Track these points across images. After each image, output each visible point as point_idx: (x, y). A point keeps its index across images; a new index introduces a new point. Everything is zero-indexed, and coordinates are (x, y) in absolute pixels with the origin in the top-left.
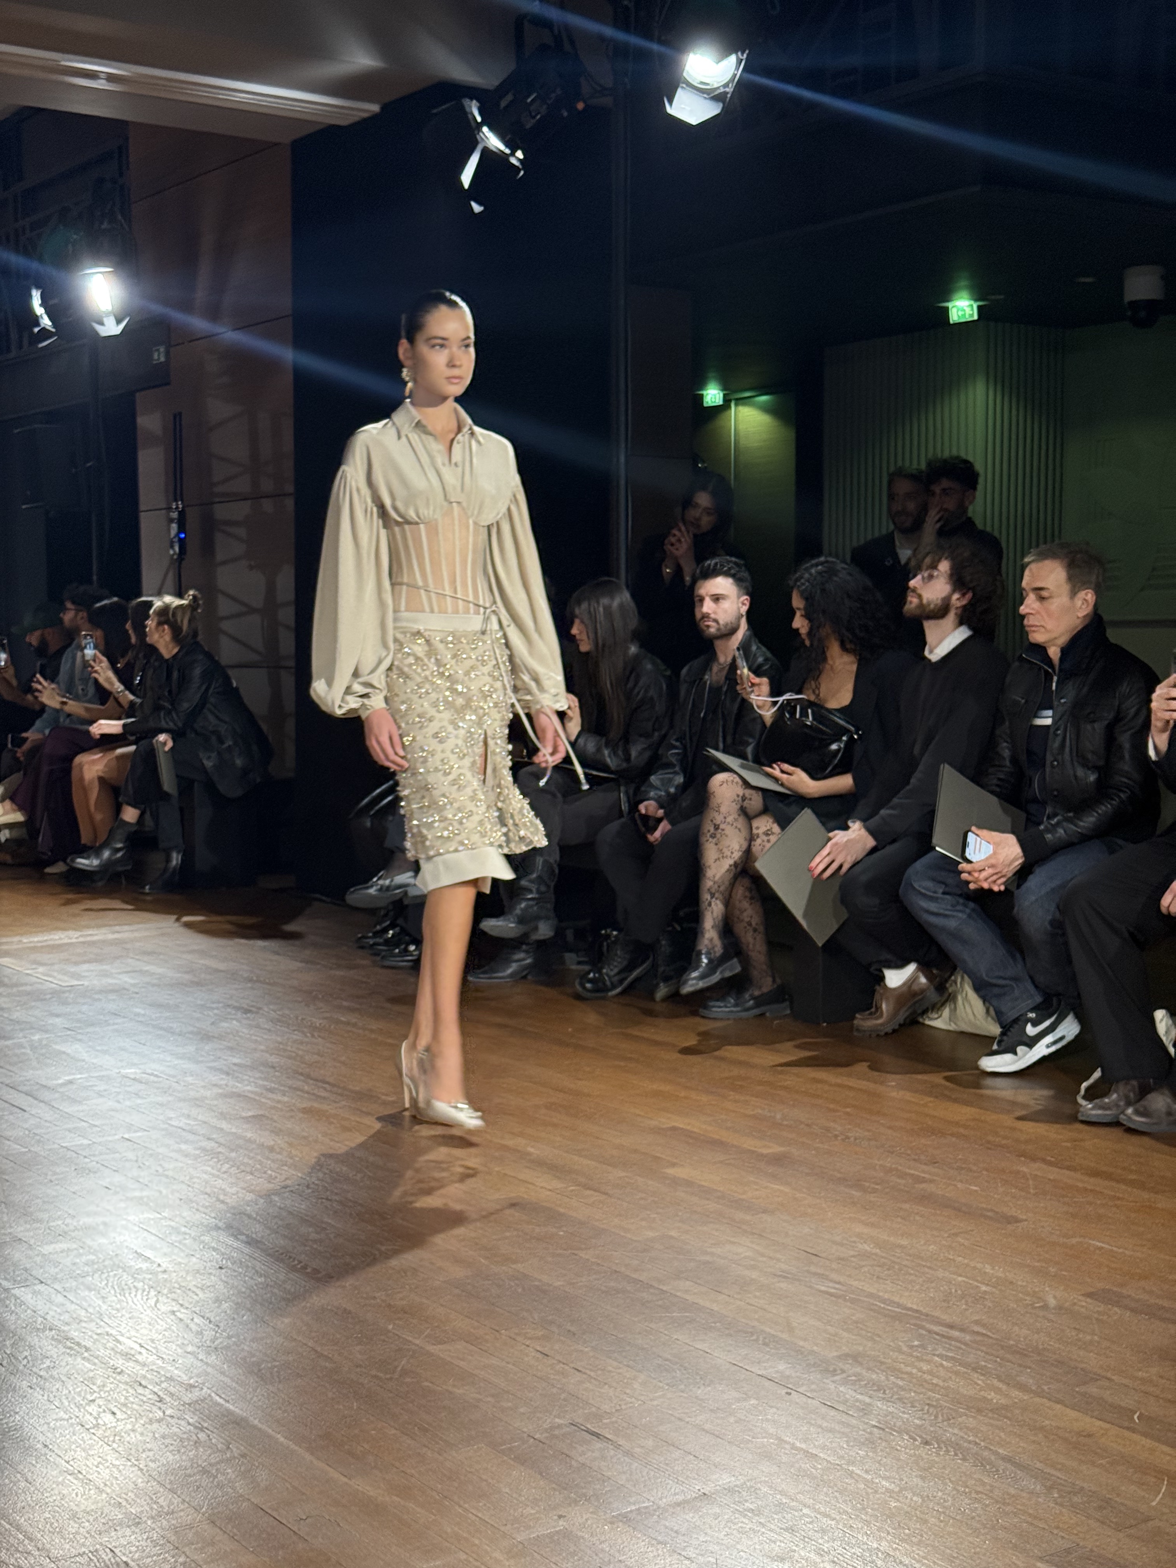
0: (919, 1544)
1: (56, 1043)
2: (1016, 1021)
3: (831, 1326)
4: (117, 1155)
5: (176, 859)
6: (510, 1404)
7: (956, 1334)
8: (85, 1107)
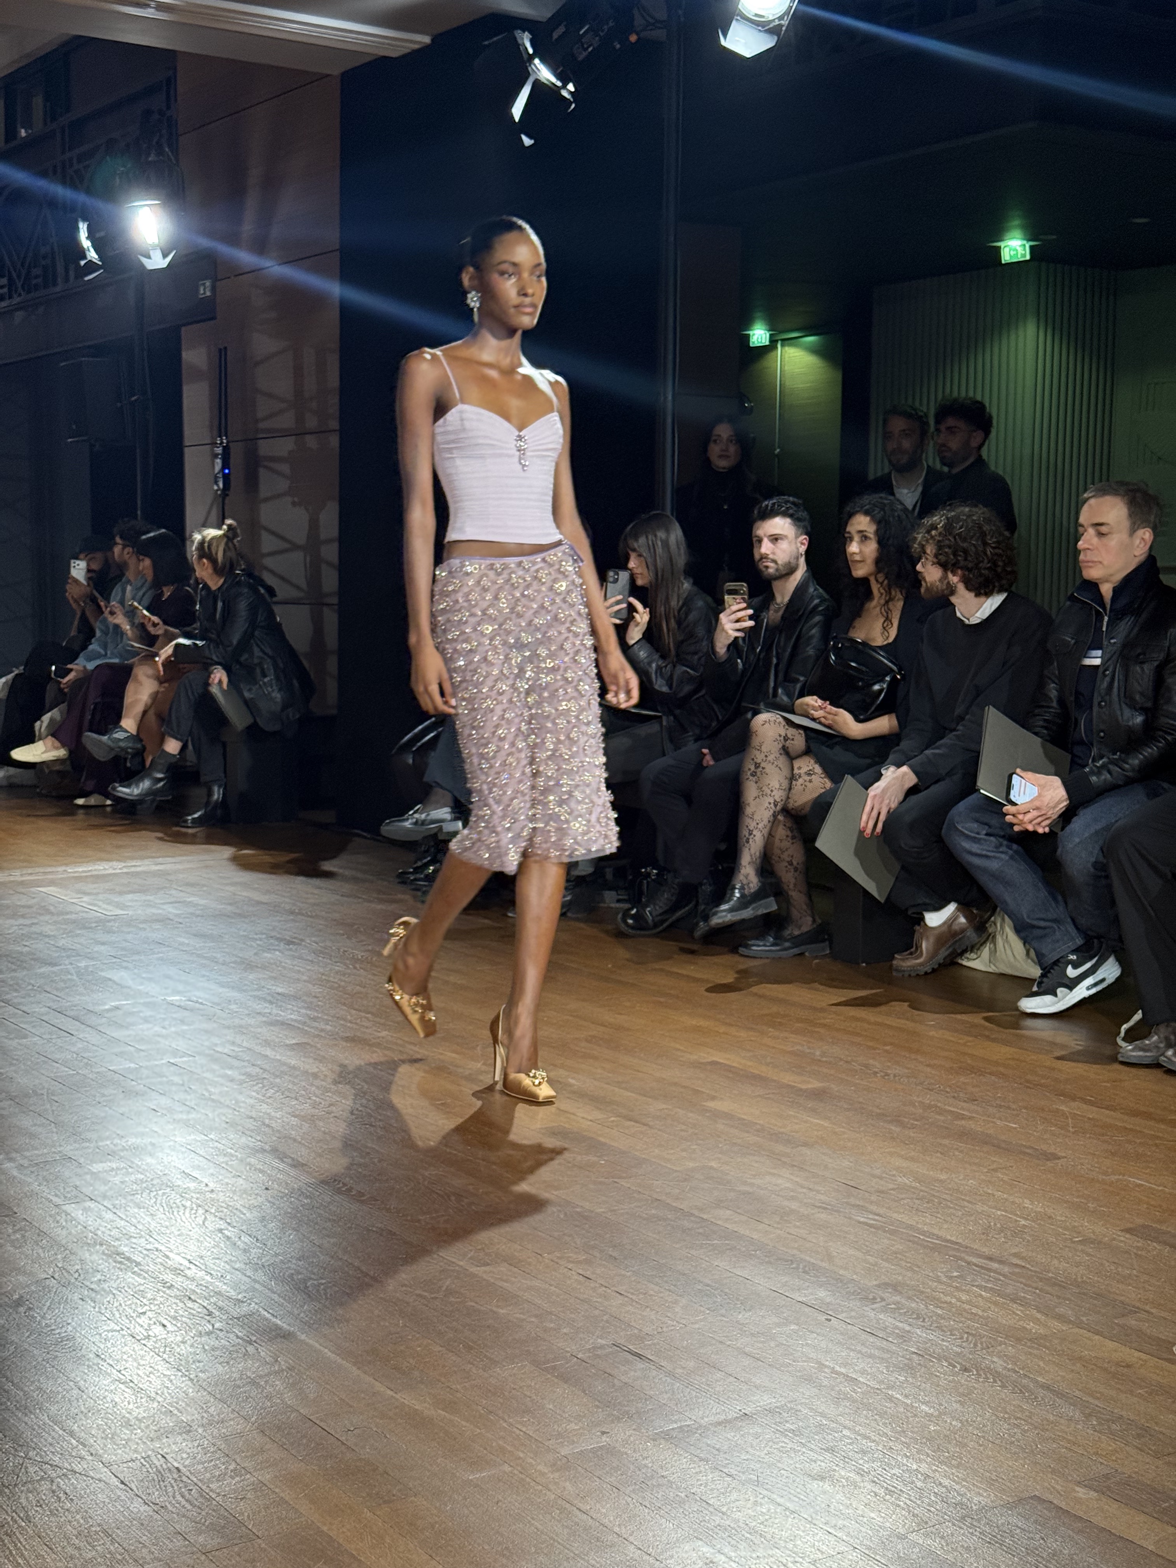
0: (957, 1467)
1: (102, 970)
2: (1056, 963)
3: (872, 1256)
4: (164, 1079)
5: (217, 794)
6: (552, 1325)
7: (995, 1265)
8: (131, 1032)
